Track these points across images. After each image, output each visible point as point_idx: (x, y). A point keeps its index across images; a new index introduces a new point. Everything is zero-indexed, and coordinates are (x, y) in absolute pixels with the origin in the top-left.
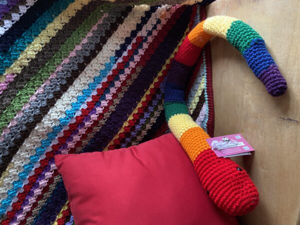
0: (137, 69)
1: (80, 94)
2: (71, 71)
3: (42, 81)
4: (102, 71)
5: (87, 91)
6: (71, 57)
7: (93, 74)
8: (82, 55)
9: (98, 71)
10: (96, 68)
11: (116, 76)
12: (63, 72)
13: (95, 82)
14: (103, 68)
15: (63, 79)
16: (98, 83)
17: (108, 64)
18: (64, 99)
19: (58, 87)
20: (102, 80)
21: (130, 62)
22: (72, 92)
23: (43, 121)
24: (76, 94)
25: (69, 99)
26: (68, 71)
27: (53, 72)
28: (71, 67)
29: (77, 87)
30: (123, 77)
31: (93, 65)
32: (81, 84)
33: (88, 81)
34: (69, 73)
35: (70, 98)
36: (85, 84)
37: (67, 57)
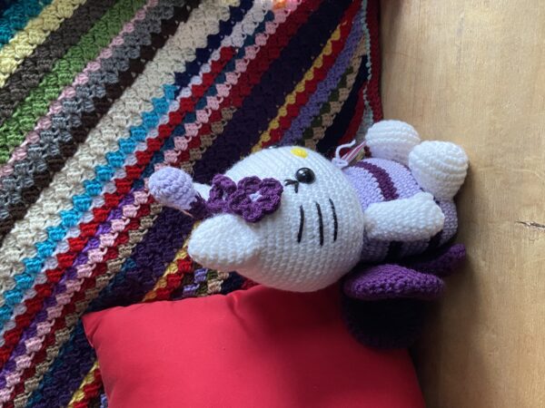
0: (223, 113)
1: (102, 163)
2: (80, 115)
3: (22, 134)
4: (147, 115)
5: (115, 157)
6: (78, 85)
7: (127, 121)
8: (100, 82)
9: (137, 114)
10: (134, 109)
11: (177, 125)
12: (64, 115)
13: (132, 139)
14: (149, 108)
15: (65, 130)
16: (138, 140)
17: (158, 101)
18: (69, 174)
19: (54, 147)
20: (146, 134)
21: (208, 98)
22: (84, 158)
23: (27, 216)
24: (93, 161)
25: (78, 173)
26: (74, 114)
27: (42, 115)
28: (79, 106)
29: (95, 148)
30: (192, 129)
31: (127, 103)
32: (103, 142)
33: (117, 135)
34: (75, 118)
35: (80, 170)
36: (111, 141)
37: (71, 86)
